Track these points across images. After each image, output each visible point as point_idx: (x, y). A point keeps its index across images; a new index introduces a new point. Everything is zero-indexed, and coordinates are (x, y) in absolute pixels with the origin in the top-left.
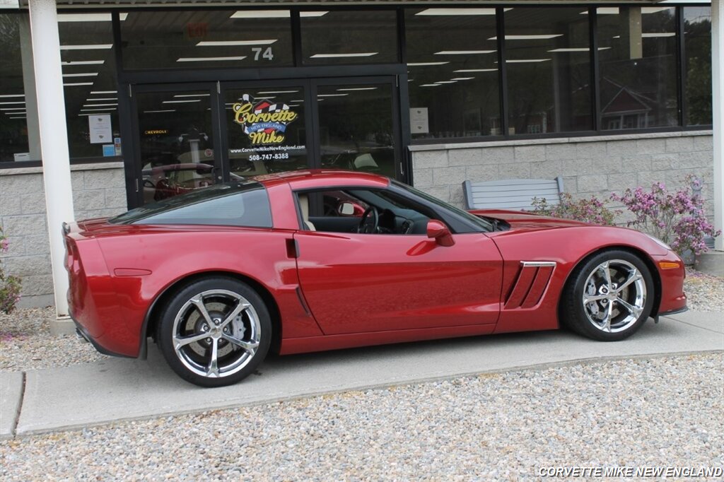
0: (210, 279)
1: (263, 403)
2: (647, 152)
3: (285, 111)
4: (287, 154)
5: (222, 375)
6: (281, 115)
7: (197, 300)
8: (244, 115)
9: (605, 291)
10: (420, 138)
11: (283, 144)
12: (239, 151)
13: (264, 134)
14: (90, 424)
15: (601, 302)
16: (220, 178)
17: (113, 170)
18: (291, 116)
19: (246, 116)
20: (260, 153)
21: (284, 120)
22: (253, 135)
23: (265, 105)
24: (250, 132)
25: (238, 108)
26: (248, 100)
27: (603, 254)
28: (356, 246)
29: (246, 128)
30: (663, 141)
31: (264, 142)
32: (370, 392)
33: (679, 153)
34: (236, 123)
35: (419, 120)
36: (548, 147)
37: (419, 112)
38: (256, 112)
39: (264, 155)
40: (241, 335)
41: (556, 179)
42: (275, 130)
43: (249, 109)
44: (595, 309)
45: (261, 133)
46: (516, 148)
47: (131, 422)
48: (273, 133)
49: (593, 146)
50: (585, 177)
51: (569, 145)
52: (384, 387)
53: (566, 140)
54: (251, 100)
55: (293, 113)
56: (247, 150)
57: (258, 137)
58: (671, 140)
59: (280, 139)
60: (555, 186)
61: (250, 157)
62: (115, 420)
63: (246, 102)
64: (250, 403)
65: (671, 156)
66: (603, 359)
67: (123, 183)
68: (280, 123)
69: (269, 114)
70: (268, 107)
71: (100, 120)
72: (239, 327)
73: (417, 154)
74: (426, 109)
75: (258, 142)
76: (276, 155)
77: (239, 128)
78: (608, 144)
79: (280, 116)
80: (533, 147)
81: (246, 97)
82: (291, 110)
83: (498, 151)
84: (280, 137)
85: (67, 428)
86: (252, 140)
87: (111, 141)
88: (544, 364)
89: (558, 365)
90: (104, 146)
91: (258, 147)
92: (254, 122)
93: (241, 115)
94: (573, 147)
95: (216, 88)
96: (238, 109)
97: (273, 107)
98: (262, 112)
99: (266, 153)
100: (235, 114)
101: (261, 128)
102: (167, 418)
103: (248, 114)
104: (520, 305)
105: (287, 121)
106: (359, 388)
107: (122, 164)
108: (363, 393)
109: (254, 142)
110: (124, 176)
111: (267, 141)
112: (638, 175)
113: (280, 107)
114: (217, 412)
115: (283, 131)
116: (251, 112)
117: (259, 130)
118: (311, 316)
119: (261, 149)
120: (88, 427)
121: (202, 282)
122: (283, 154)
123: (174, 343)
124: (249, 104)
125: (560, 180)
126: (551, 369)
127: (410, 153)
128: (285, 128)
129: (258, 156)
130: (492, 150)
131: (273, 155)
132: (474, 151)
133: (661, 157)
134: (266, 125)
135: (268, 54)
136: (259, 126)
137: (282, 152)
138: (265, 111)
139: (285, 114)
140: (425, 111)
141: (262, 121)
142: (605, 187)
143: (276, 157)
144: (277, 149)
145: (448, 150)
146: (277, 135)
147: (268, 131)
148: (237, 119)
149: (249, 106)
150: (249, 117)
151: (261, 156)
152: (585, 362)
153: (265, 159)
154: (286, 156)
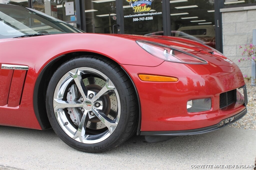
11: (150, 12)
16: (119, 30)
22: (135, 8)
24: (133, 6)
29: (132, 4)
31: (140, 11)
34: (127, 2)
39: (140, 18)
42: (146, 4)
45: (139, 6)
48: (145, 6)
57: (137, 9)
59: (149, 9)
61: (134, 19)
68: (149, 0)
71: (69, 4)
73: (225, 14)
75: (137, 11)
87: (74, 14)
90: (71, 16)
92: (135, 1)
99: (141, 17)
101: (139, 4)
109: (135, 12)
111: (142, 11)
115: (150, 5)
122: (150, 17)
127: (220, 13)
128: (151, 3)
129: (137, 18)
131: (145, 18)
134: (142, 2)
137: (149, 16)
143: (147, 19)
145: (247, 11)
146: (147, 7)
147: (142, 5)
148: (127, 0)
151: (139, 19)
153: (141, 20)
154: (151, 18)
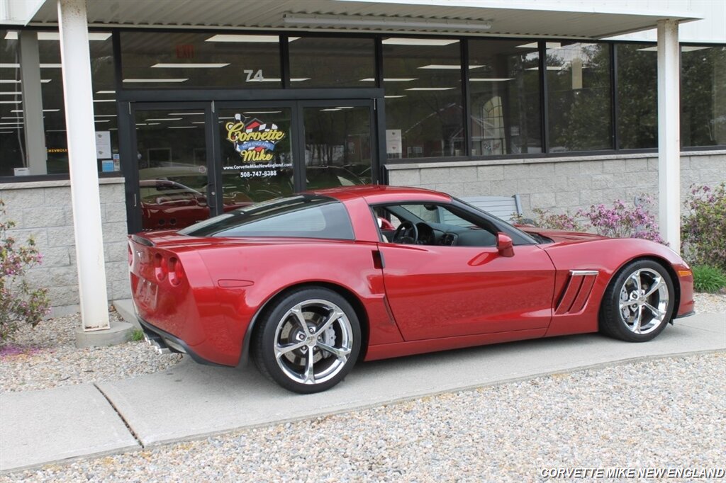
0: (307, 289)
1: (370, 408)
2: (588, 173)
3: (273, 130)
4: (275, 172)
5: (318, 382)
6: (270, 134)
7: (296, 310)
8: (236, 133)
9: (635, 296)
10: (395, 159)
11: (272, 162)
12: (231, 168)
13: (254, 152)
14: (214, 432)
15: (631, 308)
16: (213, 193)
17: (113, 186)
18: (279, 135)
19: (237, 135)
20: (251, 171)
21: (273, 139)
22: (244, 153)
23: (256, 124)
24: (241, 150)
25: (230, 126)
26: (240, 119)
27: (635, 264)
28: (432, 258)
29: (238, 146)
30: (600, 163)
31: (254, 160)
32: (461, 394)
33: (614, 174)
34: (229, 141)
35: (394, 141)
36: (505, 167)
37: (393, 134)
38: (248, 131)
39: (254, 173)
40: (333, 343)
41: (514, 197)
42: (265, 149)
43: (241, 128)
44: (627, 313)
45: (252, 151)
46: (479, 168)
47: (252, 429)
48: (263, 150)
49: (543, 166)
50: (537, 195)
51: (523, 166)
52: (473, 389)
53: (521, 161)
54: (242, 119)
55: (281, 133)
56: (238, 167)
57: (248, 155)
58: (608, 162)
59: (269, 157)
60: (513, 202)
61: (242, 173)
62: (236, 428)
63: (238, 121)
64: (357, 408)
65: (608, 177)
66: (648, 358)
67: (123, 198)
68: (270, 142)
69: (260, 133)
70: (258, 127)
71: (100, 136)
72: (331, 335)
73: (394, 173)
74: (400, 131)
75: (249, 160)
76: (265, 172)
77: (231, 147)
78: (556, 165)
79: (269, 136)
80: (493, 167)
81: (238, 117)
82: (278, 130)
83: (463, 170)
84: (269, 155)
85: (192, 438)
86: (242, 158)
87: (110, 157)
88: (601, 364)
89: (613, 364)
90: (103, 162)
91: (249, 165)
92: (245, 141)
93: (233, 133)
94: (526, 167)
95: (210, 107)
96: (231, 128)
97: (262, 127)
98: (253, 131)
99: (256, 170)
100: (228, 132)
101: (252, 146)
102: (285, 424)
103: (240, 132)
104: (568, 311)
105: (275, 140)
106: (451, 390)
107: (122, 180)
108: (456, 394)
109: (245, 160)
110: (124, 191)
111: (257, 159)
112: (580, 193)
113: (269, 127)
114: (330, 417)
115: (272, 149)
116: (242, 131)
117: (250, 149)
118: (395, 324)
119: (251, 166)
120: (213, 436)
121: (301, 293)
122: (272, 172)
123: (275, 351)
124: (241, 123)
125: (518, 197)
126: (609, 369)
127: (386, 172)
128: (273, 146)
129: (248, 173)
130: (458, 169)
131: (263, 173)
132: (443, 170)
133: (599, 177)
134: (257, 144)
135: (258, 76)
136: (250, 145)
137: (271, 169)
138: (256, 130)
139: (274, 134)
140: (399, 132)
141: (253, 140)
142: (553, 204)
143: (265, 174)
144: (266, 166)
145: (420, 169)
146: (266, 153)
147: (258, 150)
148: (229, 138)
149: (241, 125)
150: (241, 135)
151: (251, 173)
152: (634, 361)
153: (256, 176)
154: (274, 173)
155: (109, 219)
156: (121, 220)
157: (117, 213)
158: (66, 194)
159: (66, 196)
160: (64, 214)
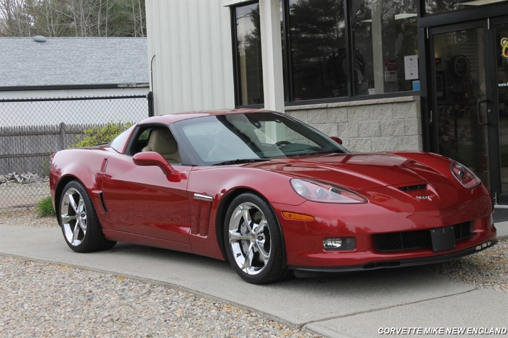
12: (505, 85)
16: (489, 111)
17: (409, 104)
34: (503, 57)
71: (411, 60)
87: (417, 78)
90: (413, 82)
93: (507, 49)
96: (505, 43)
100: (502, 47)
104: (199, 232)
118: (109, 215)
148: (503, 54)
155: (407, 132)
156: (414, 133)
157: (411, 128)
158: (381, 110)
159: (382, 112)
160: (380, 126)
